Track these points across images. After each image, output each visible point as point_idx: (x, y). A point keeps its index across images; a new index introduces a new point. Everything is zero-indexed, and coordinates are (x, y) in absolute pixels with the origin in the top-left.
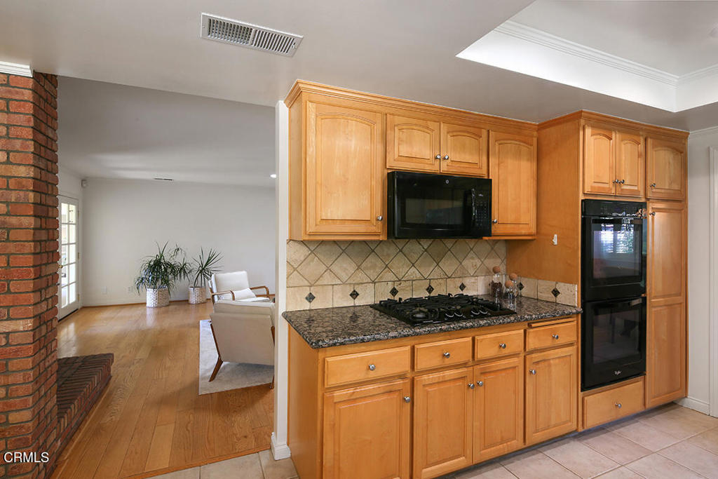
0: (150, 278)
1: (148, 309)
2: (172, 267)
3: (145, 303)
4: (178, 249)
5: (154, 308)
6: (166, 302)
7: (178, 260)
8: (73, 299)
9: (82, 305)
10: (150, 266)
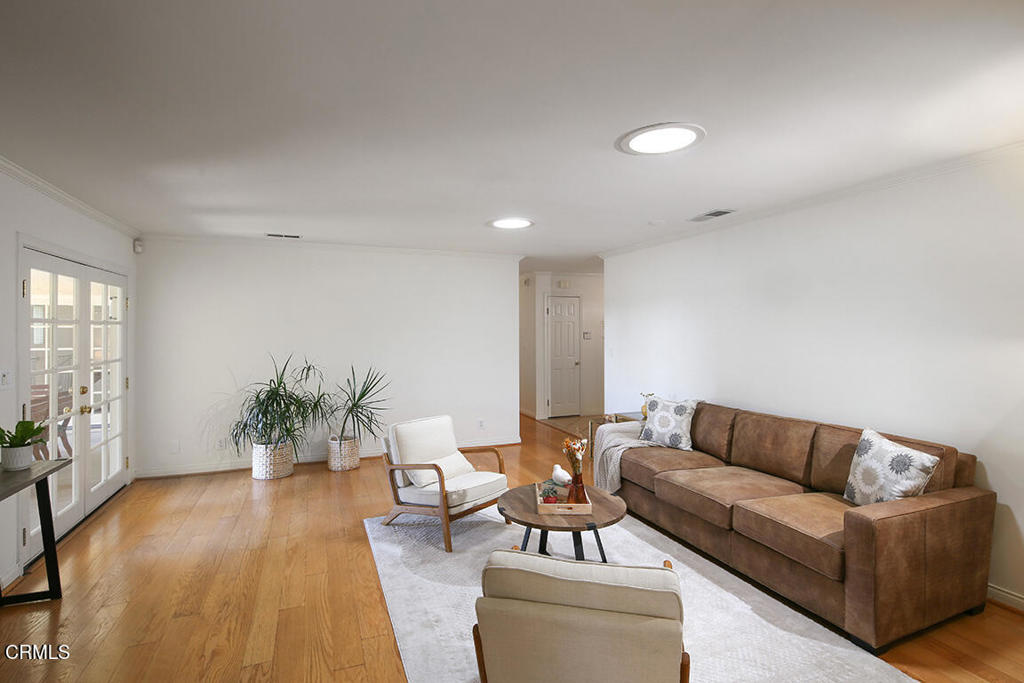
0: (260, 426)
1: (255, 484)
2: (300, 403)
3: (251, 469)
4: (309, 369)
5: (266, 480)
6: (289, 468)
7: (307, 389)
8: (116, 466)
9: (135, 476)
10: (259, 403)
